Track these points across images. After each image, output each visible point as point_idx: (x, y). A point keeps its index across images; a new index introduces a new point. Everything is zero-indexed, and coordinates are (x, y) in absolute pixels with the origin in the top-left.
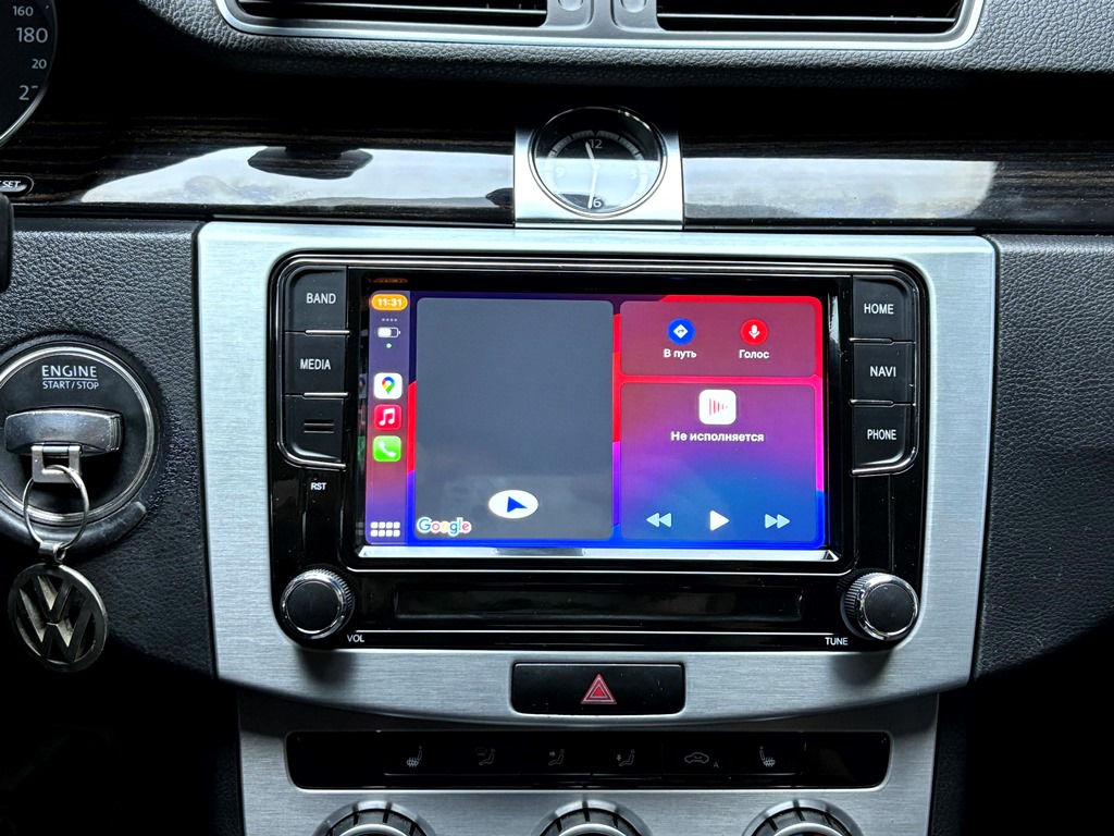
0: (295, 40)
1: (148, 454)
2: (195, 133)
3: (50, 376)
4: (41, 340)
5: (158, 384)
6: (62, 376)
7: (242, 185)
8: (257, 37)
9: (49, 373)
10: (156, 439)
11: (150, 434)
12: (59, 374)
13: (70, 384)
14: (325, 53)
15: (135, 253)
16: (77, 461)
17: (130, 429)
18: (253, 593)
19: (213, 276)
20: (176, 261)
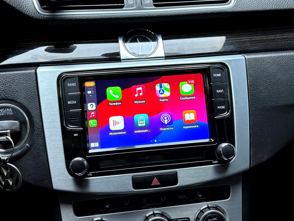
0: (58, 16)
1: (28, 131)
2: (32, 43)
5: (29, 111)
6: (3, 112)
7: (47, 56)
8: (48, 16)
10: (30, 127)
11: (28, 125)
13: (5, 114)
14: (67, 19)
15: (20, 77)
16: (10, 134)
17: (22, 124)
18: (61, 165)
19: (42, 81)
20: (31, 78)
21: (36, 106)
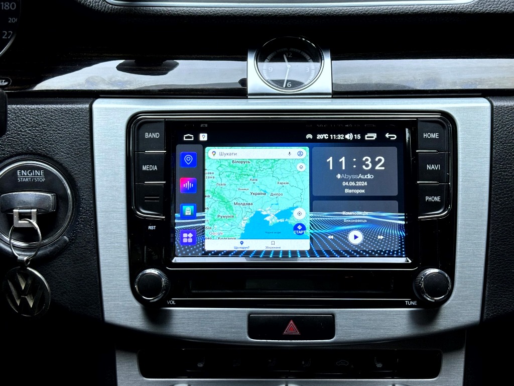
0: (138, 8)
1: (69, 214)
2: (90, 55)
3: (22, 176)
4: (17, 158)
5: (74, 179)
6: (27, 175)
7: (113, 80)
8: (120, 7)
9: (21, 174)
10: (73, 205)
11: (71, 203)
12: (26, 174)
13: (31, 179)
14: (153, 14)
15: (62, 115)
16: (35, 216)
17: (60, 201)
18: (121, 280)
19: (100, 125)
20: (82, 118)
21: (86, 170)
